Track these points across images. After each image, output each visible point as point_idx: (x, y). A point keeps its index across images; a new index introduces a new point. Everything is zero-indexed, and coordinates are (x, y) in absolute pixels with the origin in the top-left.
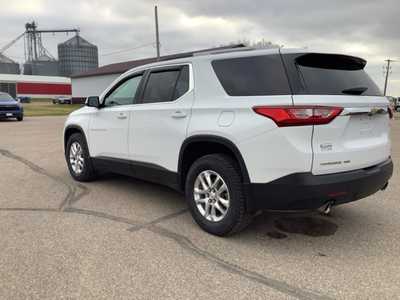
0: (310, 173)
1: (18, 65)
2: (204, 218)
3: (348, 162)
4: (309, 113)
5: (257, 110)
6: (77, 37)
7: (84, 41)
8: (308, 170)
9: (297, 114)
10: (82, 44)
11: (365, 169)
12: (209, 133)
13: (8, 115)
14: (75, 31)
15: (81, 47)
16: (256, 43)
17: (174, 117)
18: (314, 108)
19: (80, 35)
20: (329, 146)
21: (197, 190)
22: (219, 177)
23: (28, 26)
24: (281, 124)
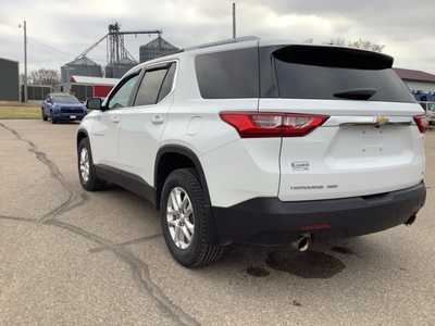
0: (276, 199)
1: (99, 67)
2: (173, 243)
3: (335, 186)
4: (278, 121)
6: (160, 38)
7: (166, 43)
9: (262, 123)
10: (163, 46)
11: (364, 197)
12: (177, 143)
13: (73, 117)
14: (157, 32)
15: (163, 49)
16: (352, 43)
17: (154, 123)
18: (285, 115)
19: (162, 37)
20: (305, 166)
21: (169, 209)
22: (186, 196)
23: (111, 27)
24: (244, 134)
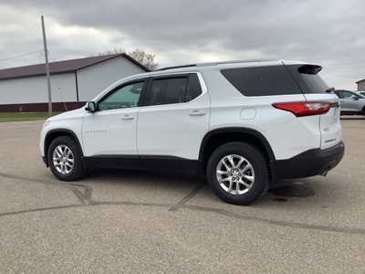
0: (319, 149)
5: (275, 106)
8: (318, 147)
17: (192, 115)
20: (328, 129)
24: (298, 115)
